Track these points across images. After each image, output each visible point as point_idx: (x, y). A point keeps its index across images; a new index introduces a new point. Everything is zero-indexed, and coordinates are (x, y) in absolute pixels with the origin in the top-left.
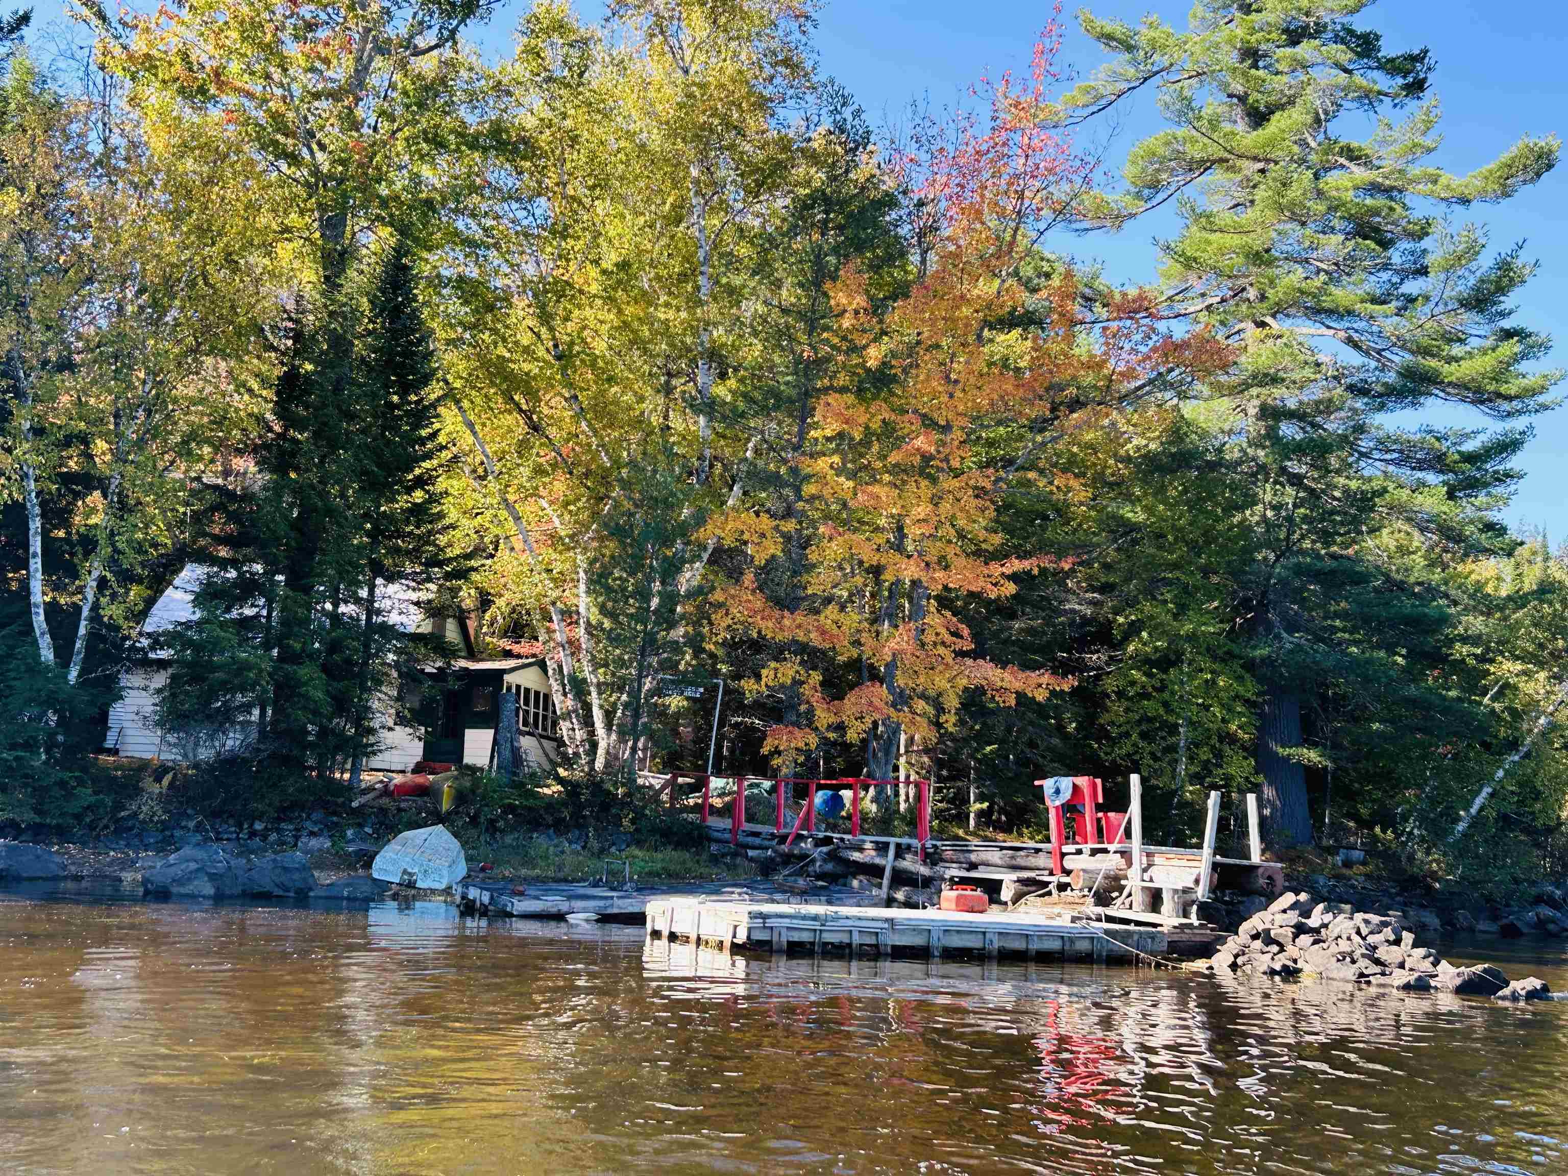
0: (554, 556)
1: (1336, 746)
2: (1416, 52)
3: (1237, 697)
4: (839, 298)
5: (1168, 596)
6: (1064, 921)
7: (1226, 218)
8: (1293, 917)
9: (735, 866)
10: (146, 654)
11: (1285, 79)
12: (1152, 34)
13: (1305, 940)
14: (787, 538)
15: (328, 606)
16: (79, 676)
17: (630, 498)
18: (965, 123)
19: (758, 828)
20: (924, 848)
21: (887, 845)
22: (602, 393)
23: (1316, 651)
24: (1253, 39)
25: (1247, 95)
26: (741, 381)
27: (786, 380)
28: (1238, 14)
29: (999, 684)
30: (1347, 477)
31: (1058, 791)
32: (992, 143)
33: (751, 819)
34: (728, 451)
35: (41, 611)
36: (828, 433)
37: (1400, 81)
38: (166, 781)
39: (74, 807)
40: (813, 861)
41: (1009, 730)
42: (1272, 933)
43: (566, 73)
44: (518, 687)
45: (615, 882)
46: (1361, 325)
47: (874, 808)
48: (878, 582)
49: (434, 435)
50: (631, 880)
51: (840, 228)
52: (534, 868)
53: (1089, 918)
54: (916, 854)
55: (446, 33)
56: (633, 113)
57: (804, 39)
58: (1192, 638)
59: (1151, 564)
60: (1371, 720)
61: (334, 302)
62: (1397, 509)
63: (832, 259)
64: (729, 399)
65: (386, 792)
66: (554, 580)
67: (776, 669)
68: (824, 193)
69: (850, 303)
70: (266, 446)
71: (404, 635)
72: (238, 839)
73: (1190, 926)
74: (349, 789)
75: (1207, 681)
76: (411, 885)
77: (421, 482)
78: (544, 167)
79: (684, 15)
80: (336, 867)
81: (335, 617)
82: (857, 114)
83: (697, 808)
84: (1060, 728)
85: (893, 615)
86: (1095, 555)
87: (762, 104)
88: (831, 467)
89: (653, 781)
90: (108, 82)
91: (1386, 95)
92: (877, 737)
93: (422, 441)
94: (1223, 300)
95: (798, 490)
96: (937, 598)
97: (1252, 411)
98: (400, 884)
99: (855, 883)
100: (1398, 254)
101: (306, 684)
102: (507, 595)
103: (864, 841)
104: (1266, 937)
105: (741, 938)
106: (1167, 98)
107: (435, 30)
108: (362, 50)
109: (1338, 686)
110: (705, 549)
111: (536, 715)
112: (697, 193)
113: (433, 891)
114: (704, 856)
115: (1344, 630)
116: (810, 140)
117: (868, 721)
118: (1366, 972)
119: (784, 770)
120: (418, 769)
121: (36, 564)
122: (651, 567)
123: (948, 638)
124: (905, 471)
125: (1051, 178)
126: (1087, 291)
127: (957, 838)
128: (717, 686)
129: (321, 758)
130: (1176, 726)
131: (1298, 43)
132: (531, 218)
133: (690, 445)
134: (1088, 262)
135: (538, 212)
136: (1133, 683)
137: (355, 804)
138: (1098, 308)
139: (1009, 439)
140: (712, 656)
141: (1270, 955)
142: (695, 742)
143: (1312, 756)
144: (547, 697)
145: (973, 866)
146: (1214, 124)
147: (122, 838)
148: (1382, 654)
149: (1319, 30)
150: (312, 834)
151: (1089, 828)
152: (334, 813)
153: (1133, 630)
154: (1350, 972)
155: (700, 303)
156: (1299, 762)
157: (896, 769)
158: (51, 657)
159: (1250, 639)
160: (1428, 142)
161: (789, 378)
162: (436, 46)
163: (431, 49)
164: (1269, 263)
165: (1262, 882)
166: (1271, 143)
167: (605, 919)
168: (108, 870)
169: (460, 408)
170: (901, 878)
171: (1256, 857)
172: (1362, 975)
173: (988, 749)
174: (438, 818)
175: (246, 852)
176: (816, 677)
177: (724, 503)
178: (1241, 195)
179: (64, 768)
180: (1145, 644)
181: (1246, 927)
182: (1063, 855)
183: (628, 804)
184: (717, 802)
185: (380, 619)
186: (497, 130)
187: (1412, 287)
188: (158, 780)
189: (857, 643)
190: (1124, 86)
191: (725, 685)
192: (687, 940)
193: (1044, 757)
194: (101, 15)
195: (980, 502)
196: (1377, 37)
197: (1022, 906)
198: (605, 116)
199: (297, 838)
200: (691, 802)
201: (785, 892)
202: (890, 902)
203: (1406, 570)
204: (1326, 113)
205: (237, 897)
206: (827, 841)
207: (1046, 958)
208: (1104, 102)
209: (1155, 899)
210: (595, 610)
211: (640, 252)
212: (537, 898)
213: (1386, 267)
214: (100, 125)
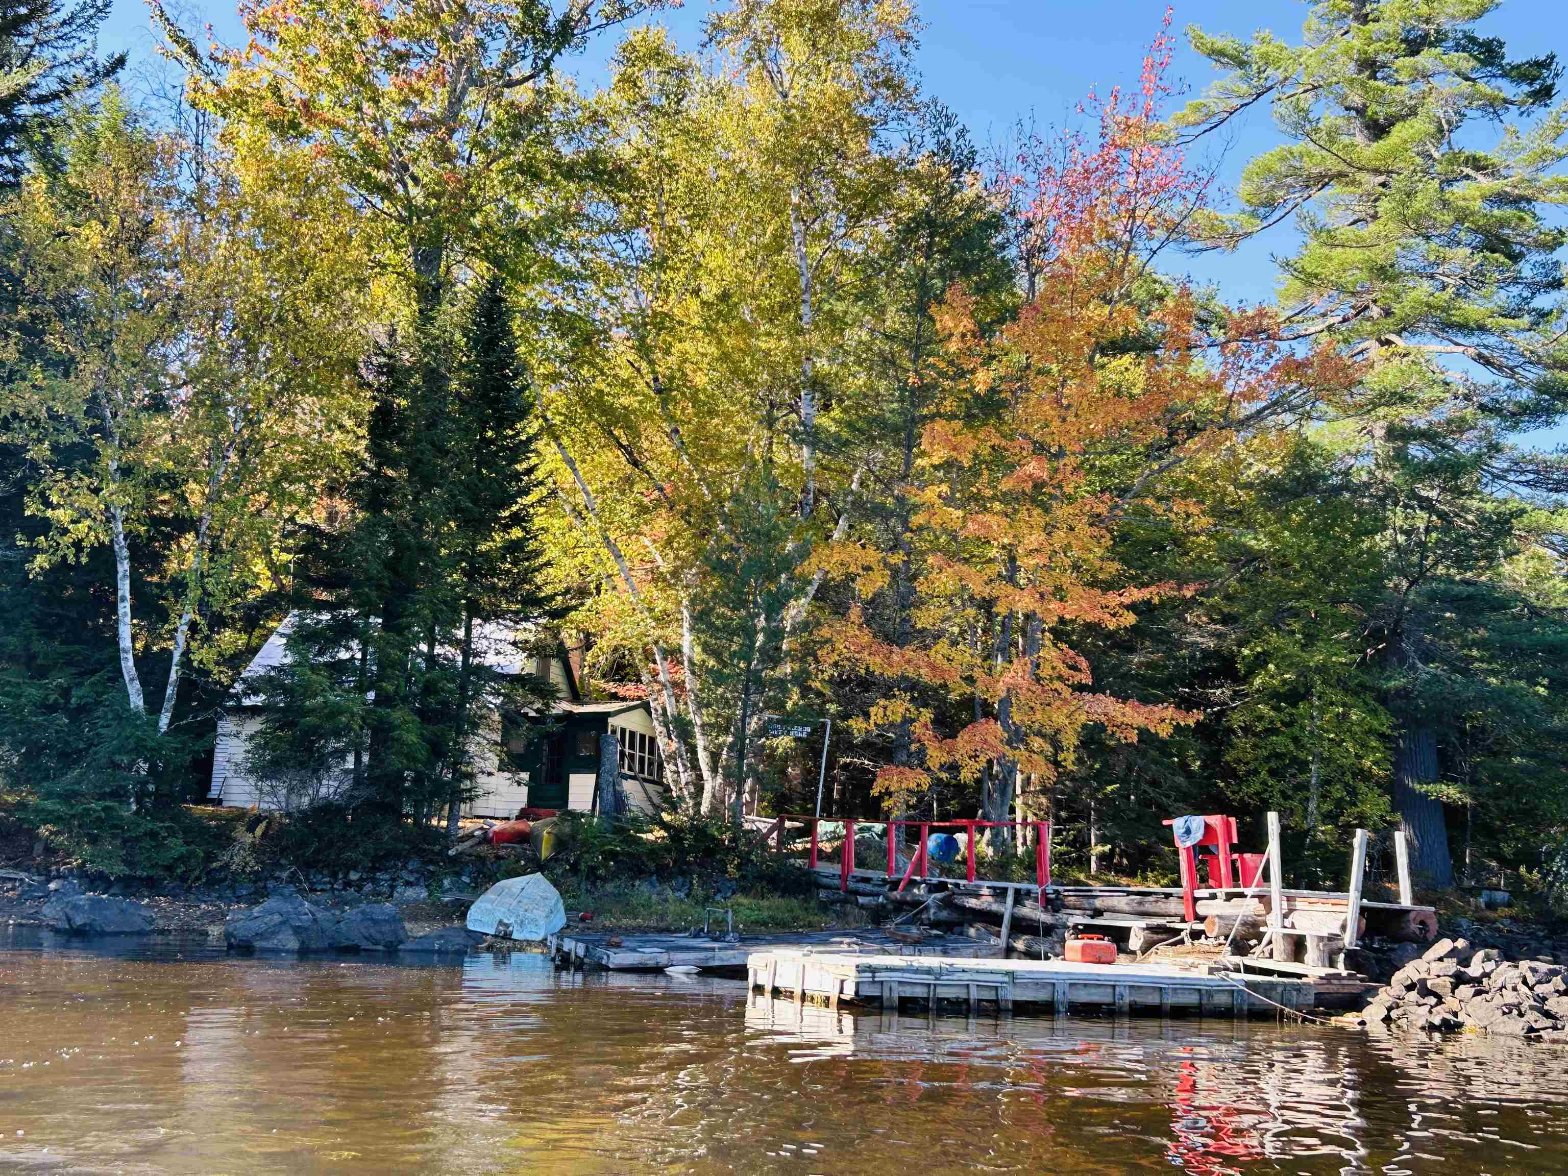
0: (656, 594)
1: (1474, 782)
2: (1542, 58)
3: (1370, 731)
4: (945, 320)
5: (1296, 627)
6: (1200, 973)
7: (1346, 232)
8: (1451, 965)
9: (846, 915)
10: (239, 701)
11: (1405, 89)
12: (1263, 49)
13: (1465, 991)
14: (895, 572)
15: (424, 647)
16: (170, 724)
17: (732, 532)
18: (1072, 141)
19: (869, 873)
20: (1044, 893)
21: (1005, 890)
22: (702, 426)
23: (1454, 682)
24: (1371, 50)
25: (1365, 106)
26: (845, 411)
27: (891, 409)
28: (1355, 24)
29: (1120, 719)
30: (1481, 500)
31: (1188, 831)
32: (1101, 161)
33: (861, 864)
34: (833, 485)
35: (130, 656)
36: (936, 461)
37: (1526, 88)
38: (259, 831)
39: (166, 857)
40: (927, 908)
41: (1130, 769)
42: (1429, 984)
43: (664, 101)
44: (623, 731)
45: (717, 933)
46: (1491, 340)
47: (990, 851)
48: (990, 616)
49: (530, 471)
50: (735, 929)
51: (945, 252)
52: (635, 918)
53: (1227, 969)
54: (1036, 899)
55: (540, 63)
56: (733, 140)
57: (905, 61)
58: (1321, 669)
59: (1278, 594)
60: (1509, 754)
61: (426, 335)
62: (1537, 532)
63: (938, 283)
64: (833, 429)
65: (485, 839)
66: (656, 619)
67: (885, 708)
68: (928, 215)
69: (956, 326)
70: (358, 484)
71: (504, 676)
72: (333, 889)
73: (1338, 976)
74: (445, 837)
75: (1338, 714)
76: (507, 936)
77: (517, 519)
78: (643, 198)
79: (782, 39)
80: (430, 918)
81: (431, 658)
82: (961, 134)
83: (805, 853)
84: (1184, 766)
85: (1006, 649)
86: (1216, 585)
87: (864, 126)
88: (940, 496)
89: (761, 826)
90: (201, 120)
91: (1512, 103)
92: (991, 777)
93: (517, 476)
94: (1345, 320)
95: (905, 522)
96: (1051, 630)
97: (1380, 432)
98: (495, 936)
99: (972, 932)
100: (1528, 266)
101: (398, 727)
102: (608, 635)
103: (980, 887)
104: (1422, 988)
105: (849, 993)
106: (1283, 111)
107: (530, 60)
108: (455, 82)
109: (1476, 718)
110: (810, 583)
111: (642, 759)
112: (797, 220)
113: (529, 943)
114: (813, 904)
115: (1481, 660)
116: (913, 163)
117: (983, 759)
118: (1536, 1026)
119: (895, 813)
120: (523, 815)
121: (125, 608)
122: (755, 602)
123: (1066, 672)
124: (1017, 499)
125: (1163, 195)
126: (1203, 314)
127: (1078, 882)
128: (824, 725)
129: (417, 805)
130: (1307, 763)
131: (1418, 53)
132: (629, 251)
133: (794, 477)
134: (1204, 283)
135: (637, 244)
136: (1261, 718)
137: (450, 853)
138: (1214, 330)
139: (1126, 466)
140: (819, 694)
141: (1427, 1008)
142: (804, 785)
143: (1450, 792)
144: (653, 740)
145: (1098, 913)
146: (1332, 136)
147: (215, 891)
148: (1522, 683)
149: (1440, 39)
150: (408, 884)
151: (1223, 870)
152: (431, 862)
153: (1260, 661)
154: (1517, 1026)
155: (800, 332)
156: (1438, 798)
157: (1012, 810)
158: (141, 703)
159: (1383, 669)
160: (1558, 148)
161: (895, 406)
162: (532, 77)
163: (526, 79)
164: (1393, 279)
165: (1414, 927)
166: (1393, 154)
167: (707, 972)
168: (196, 924)
169: (559, 445)
170: (1020, 926)
171: (1406, 900)
172: (1531, 1029)
173: (1109, 788)
174: (539, 866)
175: (340, 903)
176: (927, 715)
177: (828, 537)
178: (1362, 209)
179: (154, 819)
180: (1272, 677)
181: (1399, 977)
182: (1196, 900)
183: (734, 849)
184: (827, 847)
185: (476, 661)
186: (593, 160)
187: (1543, 301)
188: (251, 829)
189: (970, 680)
190: (1237, 102)
191: (833, 725)
192: (790, 995)
193: (1168, 797)
194: (194, 54)
195: (1095, 531)
196: (1501, 45)
197: (1152, 956)
198: (704, 144)
199: (393, 888)
200: (800, 847)
201: (896, 942)
202: (1009, 952)
203: (1547, 595)
204: (1449, 123)
205: (325, 951)
206: (942, 887)
207: (1180, 1013)
208: (1215, 120)
209: (1298, 947)
210: (698, 649)
211: (742, 282)
212: (634, 950)
213: (1516, 281)
214: (194, 165)
